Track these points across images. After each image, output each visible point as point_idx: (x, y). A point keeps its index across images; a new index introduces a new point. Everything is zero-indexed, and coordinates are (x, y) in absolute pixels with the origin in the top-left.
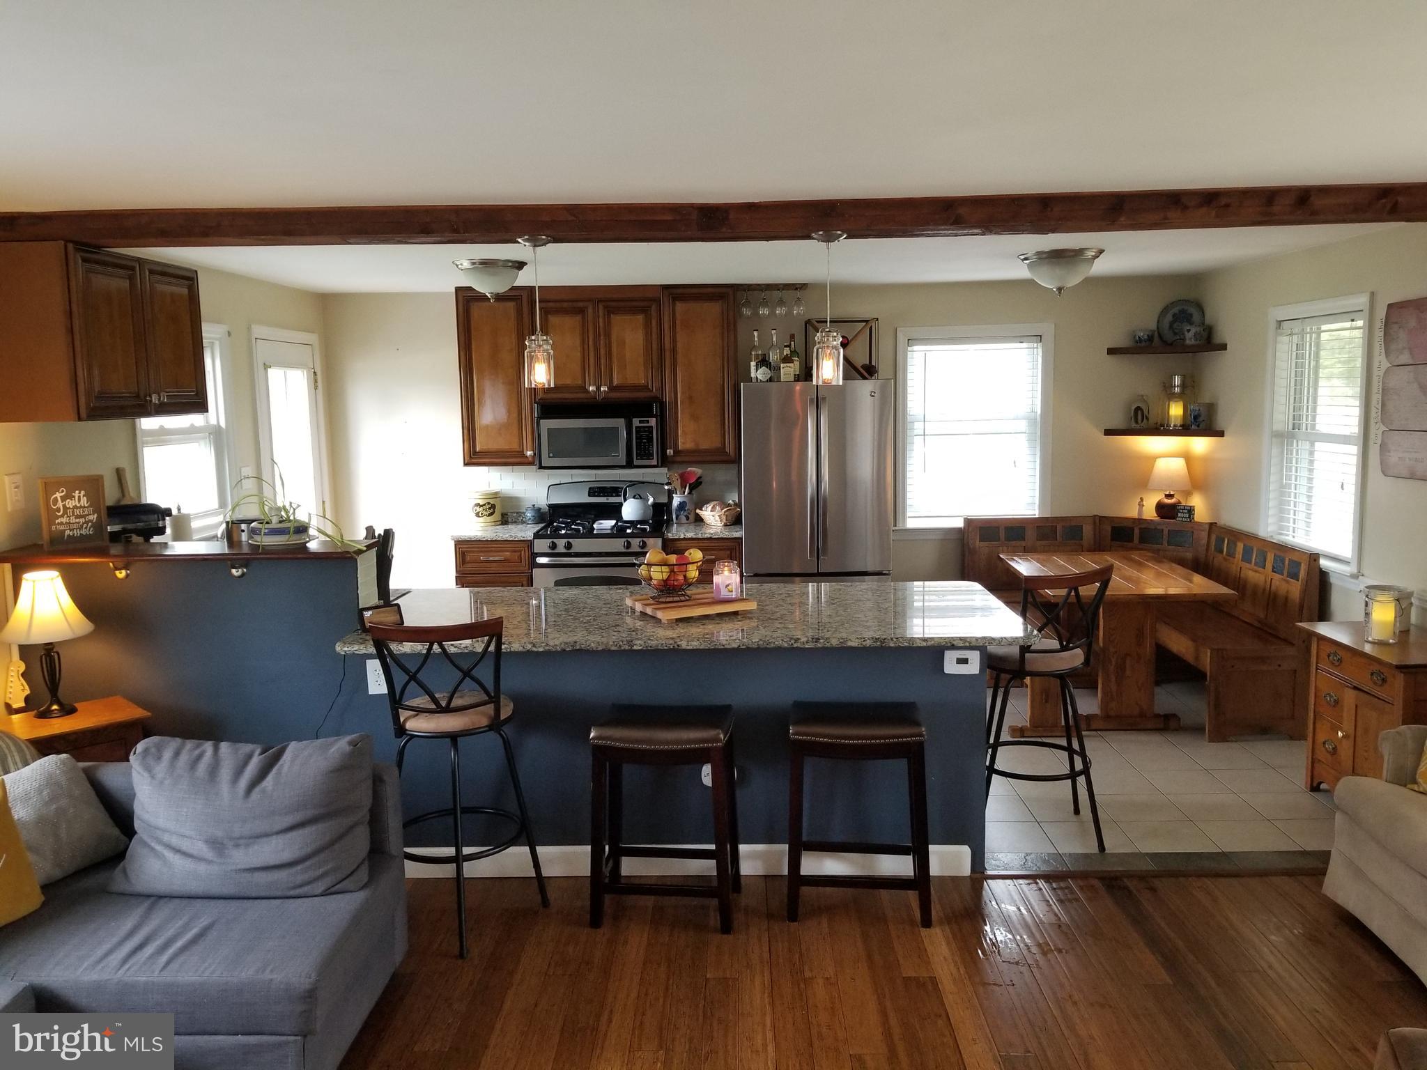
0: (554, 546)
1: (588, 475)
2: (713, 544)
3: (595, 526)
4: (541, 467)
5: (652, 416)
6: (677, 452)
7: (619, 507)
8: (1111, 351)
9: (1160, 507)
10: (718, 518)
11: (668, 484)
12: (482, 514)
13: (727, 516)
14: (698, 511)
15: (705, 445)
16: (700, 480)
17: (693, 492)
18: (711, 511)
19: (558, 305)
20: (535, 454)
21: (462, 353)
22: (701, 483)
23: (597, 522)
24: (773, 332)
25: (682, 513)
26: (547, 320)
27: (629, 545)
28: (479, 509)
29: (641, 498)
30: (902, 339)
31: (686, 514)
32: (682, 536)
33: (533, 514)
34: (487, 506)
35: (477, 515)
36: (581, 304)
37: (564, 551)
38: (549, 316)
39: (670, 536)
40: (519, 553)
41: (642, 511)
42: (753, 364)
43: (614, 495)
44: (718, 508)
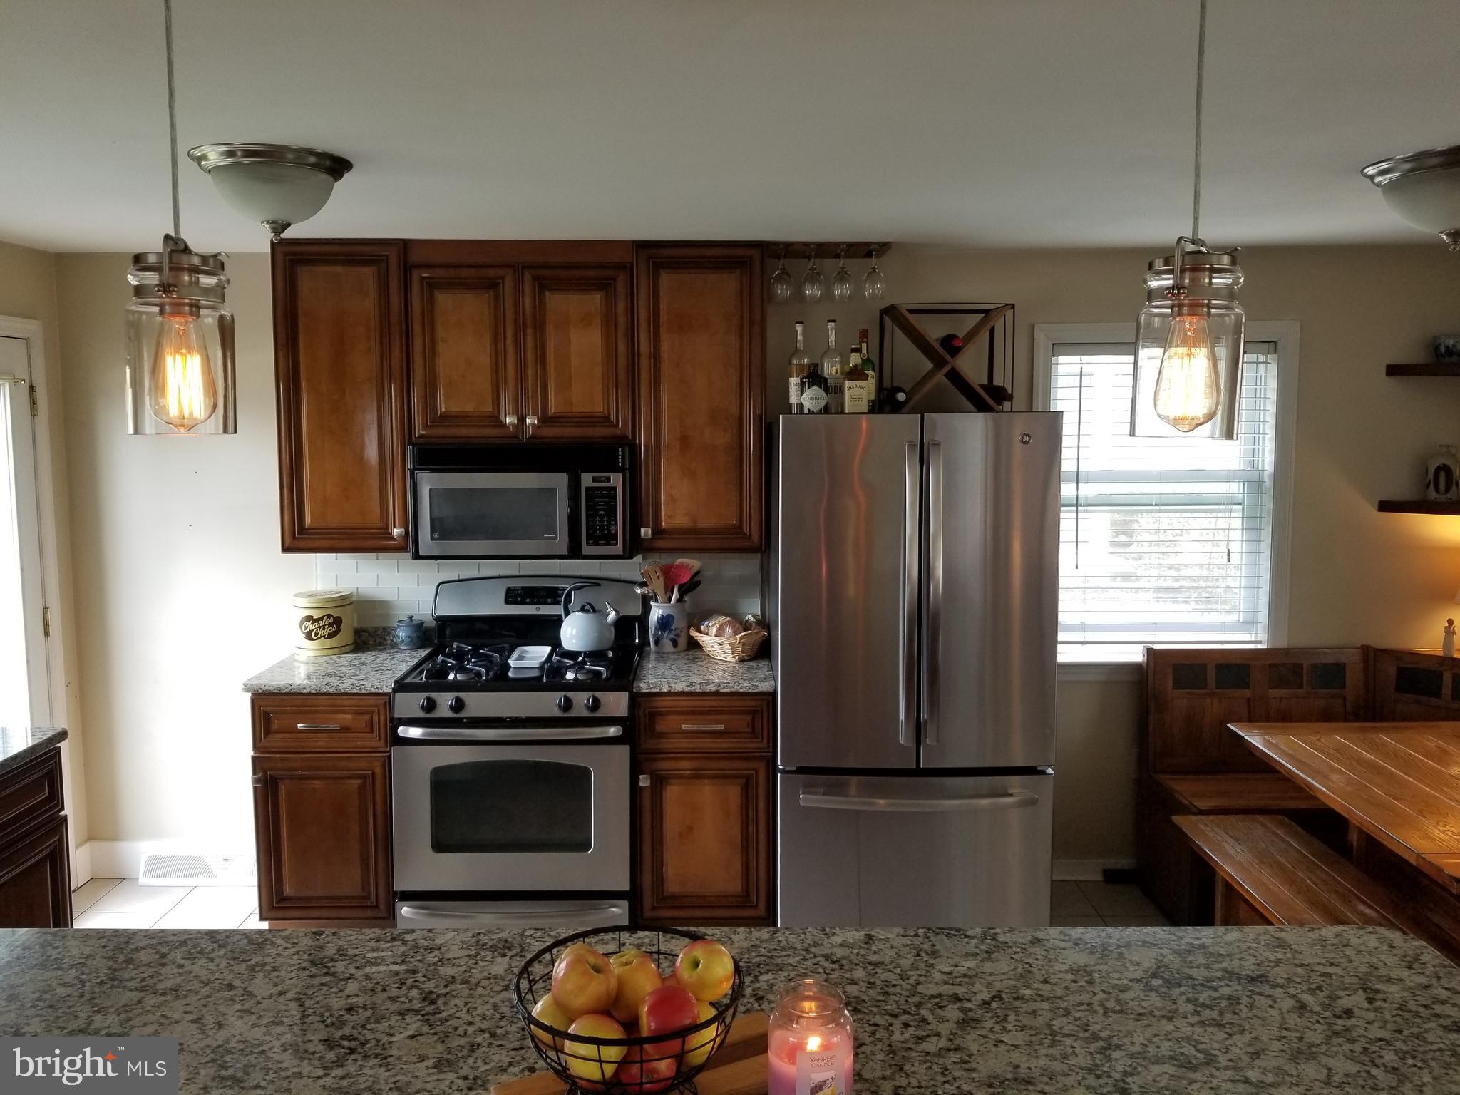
0: (430, 705)
1: (506, 566)
2: (721, 704)
3: (511, 662)
4: (417, 557)
5: (615, 469)
6: (658, 532)
7: (557, 622)
8: (1393, 370)
10: (728, 649)
11: (643, 585)
12: (316, 634)
13: (744, 644)
14: (693, 633)
15: (706, 522)
16: (695, 579)
17: (686, 598)
18: (716, 636)
19: (452, 272)
20: (407, 533)
21: (281, 354)
22: (699, 583)
23: (516, 654)
24: (831, 325)
25: (666, 634)
26: (432, 301)
27: (568, 705)
28: (310, 627)
29: (594, 611)
30: (1042, 343)
31: (672, 636)
32: (665, 689)
33: (408, 635)
34: (326, 621)
35: (309, 636)
36: (491, 273)
37: (449, 714)
38: (436, 292)
39: (643, 687)
40: (370, 716)
41: (597, 634)
42: (794, 381)
43: (550, 600)
44: (729, 631)
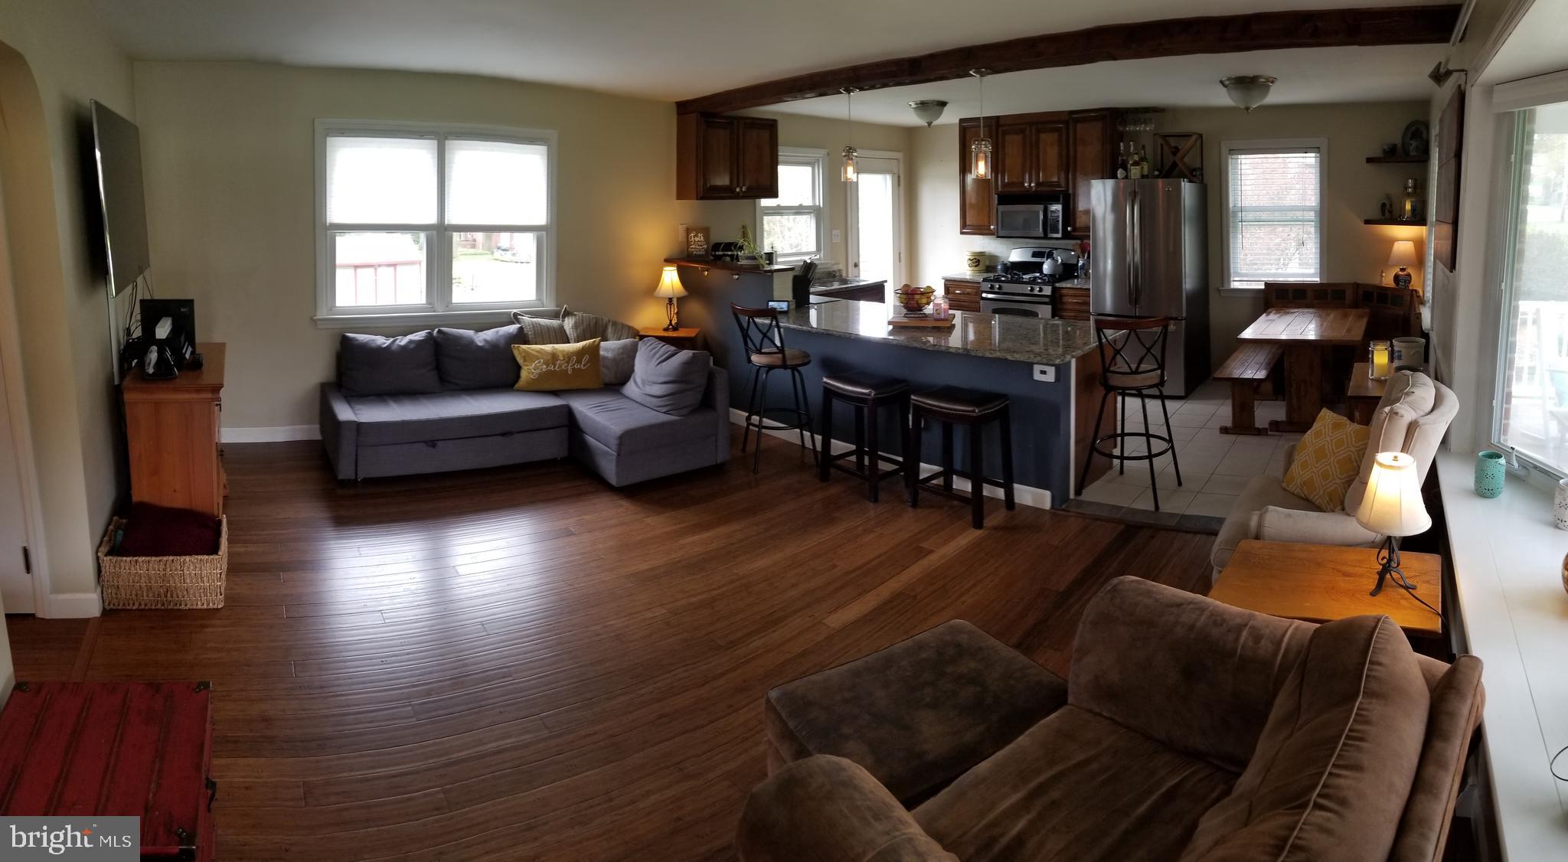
0: (992, 287)
1: (1035, 243)
3: (1026, 276)
4: (998, 237)
5: (1060, 203)
6: (1074, 229)
7: (1042, 264)
8: (1369, 160)
9: (1397, 278)
11: (1073, 251)
12: (972, 265)
19: (1009, 128)
20: (995, 228)
21: (961, 162)
23: (1028, 274)
24: (1132, 143)
26: (1004, 139)
27: (1032, 289)
28: (970, 262)
29: (1054, 259)
30: (1224, 150)
33: (1001, 268)
34: (975, 261)
36: (1022, 127)
37: (997, 290)
39: (1057, 285)
40: (975, 291)
41: (1054, 268)
43: (1040, 257)
